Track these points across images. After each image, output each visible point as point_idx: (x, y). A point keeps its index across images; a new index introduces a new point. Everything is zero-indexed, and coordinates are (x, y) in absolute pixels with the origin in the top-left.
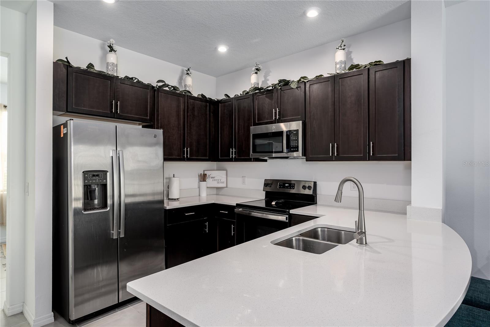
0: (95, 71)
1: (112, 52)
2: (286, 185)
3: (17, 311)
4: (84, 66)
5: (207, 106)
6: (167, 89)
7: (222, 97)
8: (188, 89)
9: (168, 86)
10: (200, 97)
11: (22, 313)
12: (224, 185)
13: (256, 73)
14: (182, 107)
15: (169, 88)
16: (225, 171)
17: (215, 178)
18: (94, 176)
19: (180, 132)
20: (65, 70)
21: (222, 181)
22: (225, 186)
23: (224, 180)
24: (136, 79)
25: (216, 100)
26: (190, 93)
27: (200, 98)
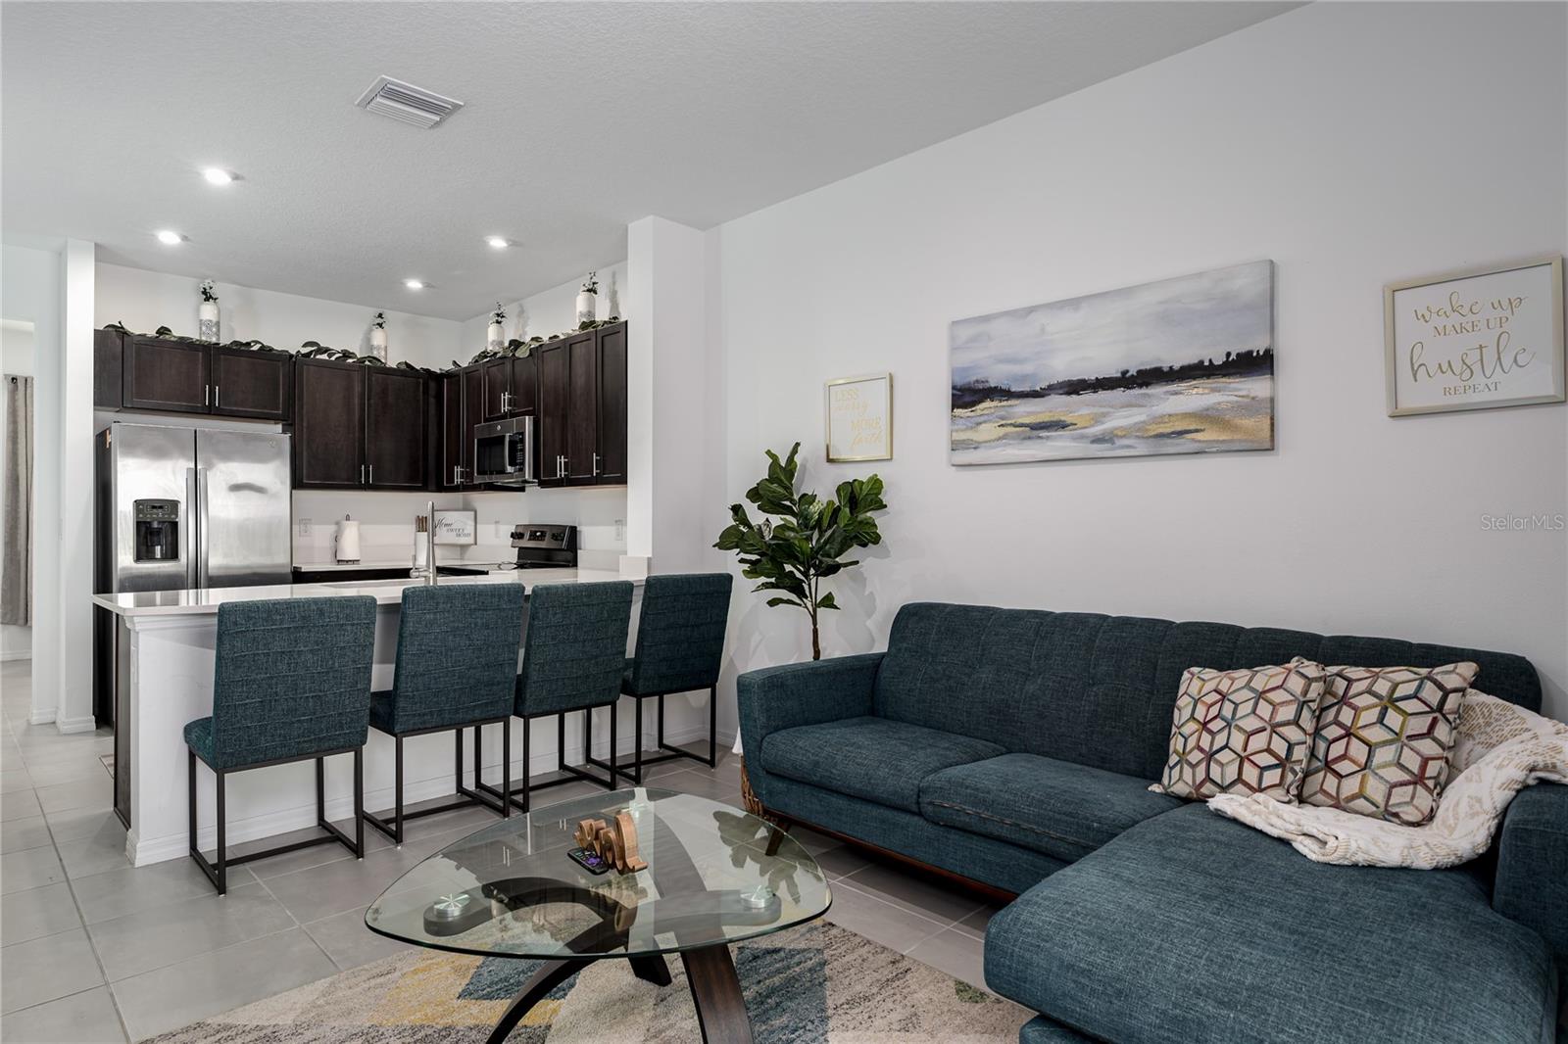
0: (172, 339)
1: (208, 300)
2: (538, 534)
3: (49, 718)
4: (152, 332)
5: (418, 384)
6: (325, 357)
7: (449, 367)
8: (375, 354)
9: (326, 350)
10: (403, 367)
11: (54, 723)
12: (470, 540)
13: (498, 322)
14: (357, 389)
15: (330, 356)
16: (473, 513)
17: (453, 527)
18: (154, 507)
19: (351, 436)
20: (119, 342)
21: (465, 532)
22: (472, 542)
23: (470, 529)
24: (257, 342)
25: (439, 372)
26: (379, 361)
27: (402, 371)
